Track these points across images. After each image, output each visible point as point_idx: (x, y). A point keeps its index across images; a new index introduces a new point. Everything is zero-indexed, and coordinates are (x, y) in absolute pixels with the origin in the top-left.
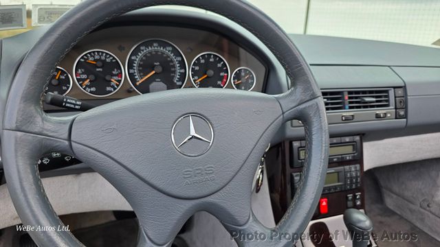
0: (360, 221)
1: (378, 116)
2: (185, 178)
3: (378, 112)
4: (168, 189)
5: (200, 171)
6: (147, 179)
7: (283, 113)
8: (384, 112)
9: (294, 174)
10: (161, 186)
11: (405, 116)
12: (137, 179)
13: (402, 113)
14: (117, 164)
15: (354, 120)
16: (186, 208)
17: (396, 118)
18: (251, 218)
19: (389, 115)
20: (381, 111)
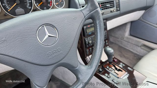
0: (110, 51)
1: (111, 12)
2: (48, 56)
3: (111, 10)
4: (42, 63)
5: (55, 51)
6: (30, 61)
7: (85, 17)
8: (113, 9)
9: (86, 39)
10: (38, 63)
11: (119, 10)
12: (25, 63)
13: (118, 9)
14: (12, 58)
15: (104, 14)
16: (51, 69)
17: (117, 11)
18: (79, 64)
19: (114, 11)
20: (112, 9)
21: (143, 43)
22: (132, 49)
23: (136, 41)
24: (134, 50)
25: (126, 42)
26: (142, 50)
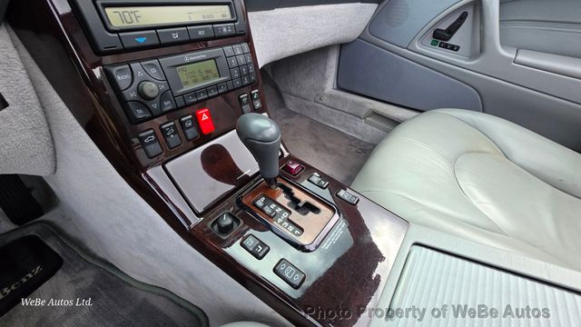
21: (372, 107)
22: (344, 126)
23: (354, 103)
24: (348, 128)
25: (329, 109)
26: (369, 128)
